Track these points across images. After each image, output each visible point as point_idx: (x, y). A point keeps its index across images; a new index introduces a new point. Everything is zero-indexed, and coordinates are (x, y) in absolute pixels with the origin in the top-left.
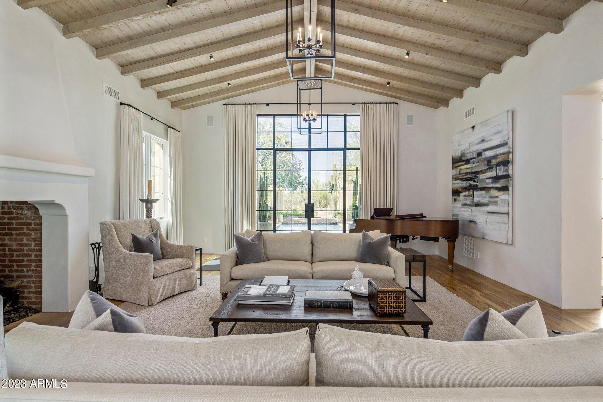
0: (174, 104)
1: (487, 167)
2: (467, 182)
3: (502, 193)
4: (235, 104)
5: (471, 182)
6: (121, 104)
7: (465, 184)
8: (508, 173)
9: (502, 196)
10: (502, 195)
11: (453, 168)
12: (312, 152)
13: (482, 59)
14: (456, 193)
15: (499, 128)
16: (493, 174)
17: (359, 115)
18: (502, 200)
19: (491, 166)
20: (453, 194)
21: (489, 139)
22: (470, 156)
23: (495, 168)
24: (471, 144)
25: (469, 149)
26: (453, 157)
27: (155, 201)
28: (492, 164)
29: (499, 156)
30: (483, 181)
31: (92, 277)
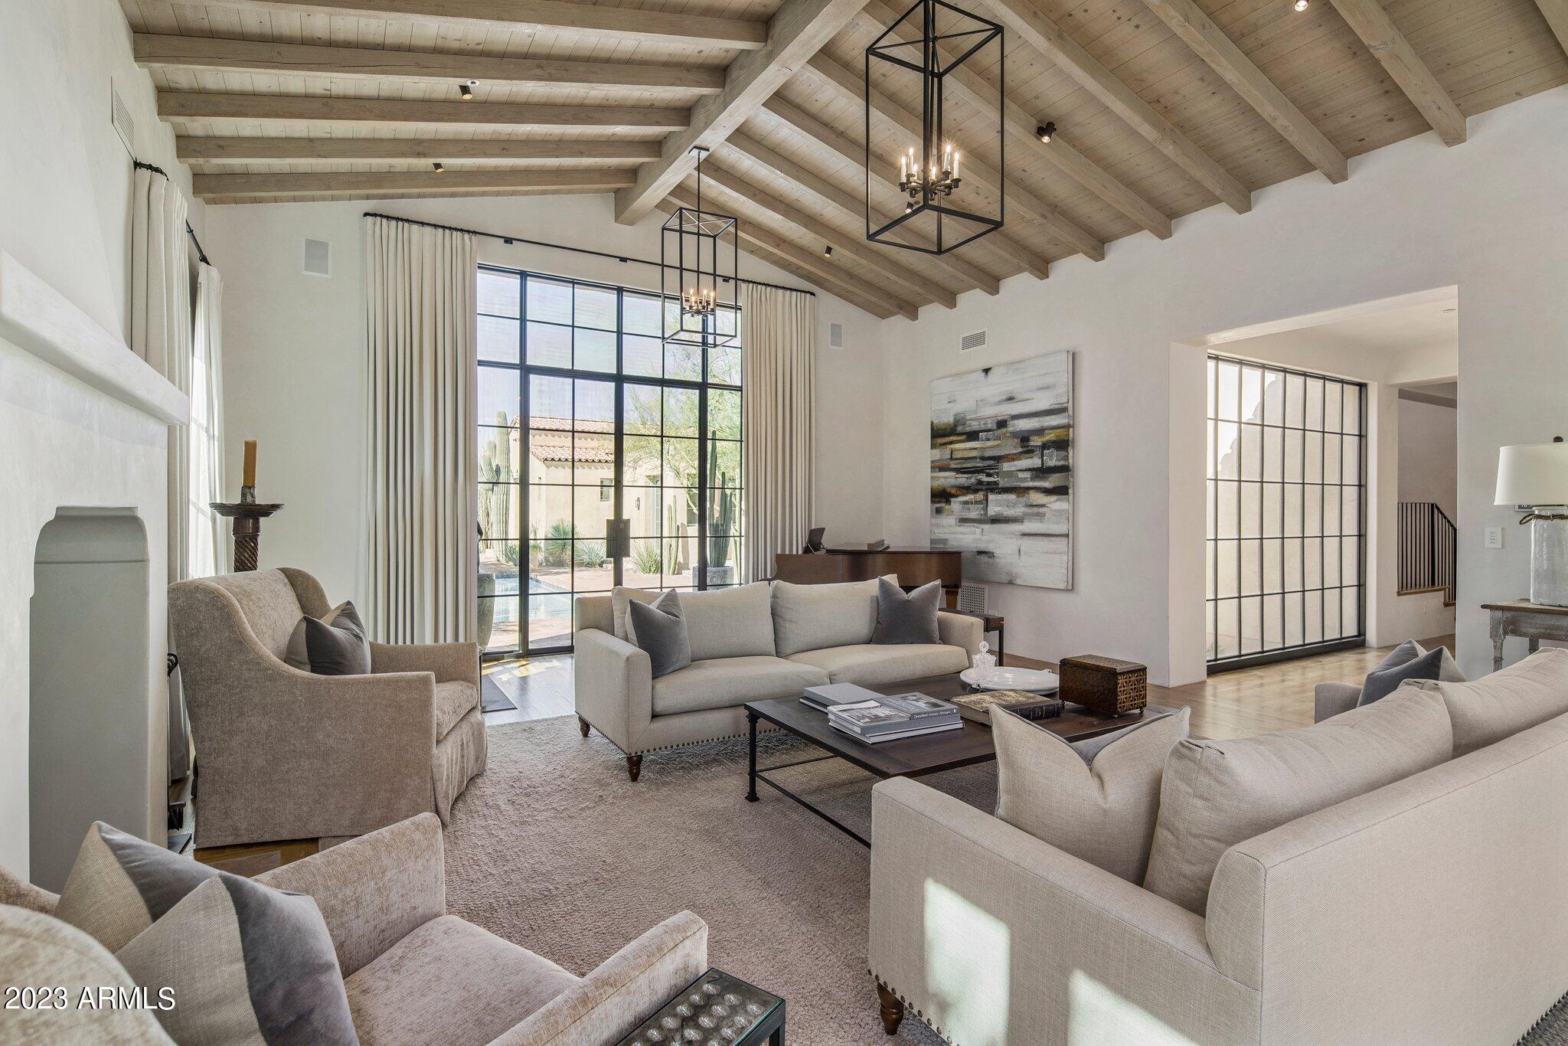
0: (201, 182)
1: (1020, 450)
2: (970, 475)
3: (1054, 498)
5: (980, 477)
7: (963, 480)
8: (1066, 463)
9: (1055, 503)
10: (1055, 501)
11: (933, 446)
12: (626, 386)
13: (1025, 248)
14: (941, 496)
15: (1050, 380)
16: (1035, 462)
18: (1055, 510)
19: (1030, 448)
20: (934, 499)
21: (1026, 396)
22: (979, 425)
23: (1038, 452)
24: (981, 402)
25: (976, 412)
26: (932, 423)
27: (268, 510)
28: (1032, 443)
29: (1047, 431)
30: (1010, 474)
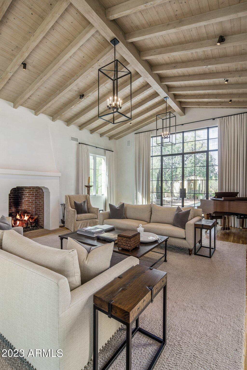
0: (110, 138)
4: (140, 133)
6: (79, 143)
17: (218, 126)
27: (91, 186)
31: (62, 218)
